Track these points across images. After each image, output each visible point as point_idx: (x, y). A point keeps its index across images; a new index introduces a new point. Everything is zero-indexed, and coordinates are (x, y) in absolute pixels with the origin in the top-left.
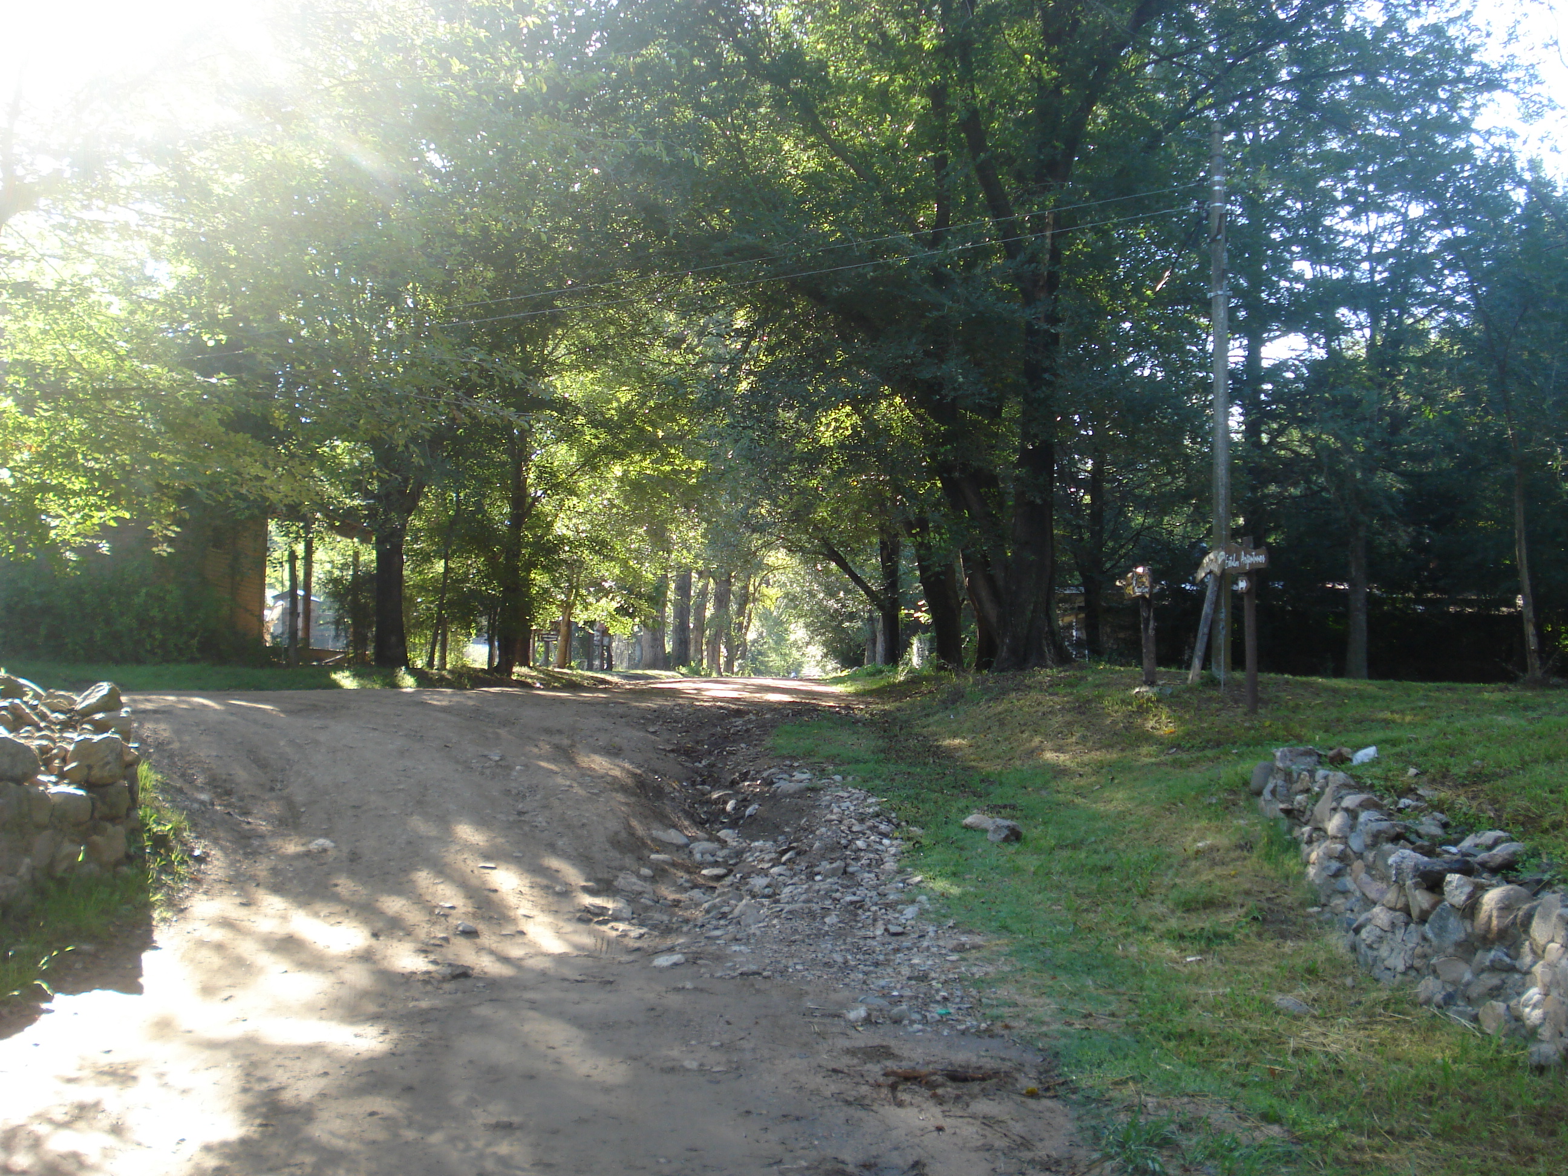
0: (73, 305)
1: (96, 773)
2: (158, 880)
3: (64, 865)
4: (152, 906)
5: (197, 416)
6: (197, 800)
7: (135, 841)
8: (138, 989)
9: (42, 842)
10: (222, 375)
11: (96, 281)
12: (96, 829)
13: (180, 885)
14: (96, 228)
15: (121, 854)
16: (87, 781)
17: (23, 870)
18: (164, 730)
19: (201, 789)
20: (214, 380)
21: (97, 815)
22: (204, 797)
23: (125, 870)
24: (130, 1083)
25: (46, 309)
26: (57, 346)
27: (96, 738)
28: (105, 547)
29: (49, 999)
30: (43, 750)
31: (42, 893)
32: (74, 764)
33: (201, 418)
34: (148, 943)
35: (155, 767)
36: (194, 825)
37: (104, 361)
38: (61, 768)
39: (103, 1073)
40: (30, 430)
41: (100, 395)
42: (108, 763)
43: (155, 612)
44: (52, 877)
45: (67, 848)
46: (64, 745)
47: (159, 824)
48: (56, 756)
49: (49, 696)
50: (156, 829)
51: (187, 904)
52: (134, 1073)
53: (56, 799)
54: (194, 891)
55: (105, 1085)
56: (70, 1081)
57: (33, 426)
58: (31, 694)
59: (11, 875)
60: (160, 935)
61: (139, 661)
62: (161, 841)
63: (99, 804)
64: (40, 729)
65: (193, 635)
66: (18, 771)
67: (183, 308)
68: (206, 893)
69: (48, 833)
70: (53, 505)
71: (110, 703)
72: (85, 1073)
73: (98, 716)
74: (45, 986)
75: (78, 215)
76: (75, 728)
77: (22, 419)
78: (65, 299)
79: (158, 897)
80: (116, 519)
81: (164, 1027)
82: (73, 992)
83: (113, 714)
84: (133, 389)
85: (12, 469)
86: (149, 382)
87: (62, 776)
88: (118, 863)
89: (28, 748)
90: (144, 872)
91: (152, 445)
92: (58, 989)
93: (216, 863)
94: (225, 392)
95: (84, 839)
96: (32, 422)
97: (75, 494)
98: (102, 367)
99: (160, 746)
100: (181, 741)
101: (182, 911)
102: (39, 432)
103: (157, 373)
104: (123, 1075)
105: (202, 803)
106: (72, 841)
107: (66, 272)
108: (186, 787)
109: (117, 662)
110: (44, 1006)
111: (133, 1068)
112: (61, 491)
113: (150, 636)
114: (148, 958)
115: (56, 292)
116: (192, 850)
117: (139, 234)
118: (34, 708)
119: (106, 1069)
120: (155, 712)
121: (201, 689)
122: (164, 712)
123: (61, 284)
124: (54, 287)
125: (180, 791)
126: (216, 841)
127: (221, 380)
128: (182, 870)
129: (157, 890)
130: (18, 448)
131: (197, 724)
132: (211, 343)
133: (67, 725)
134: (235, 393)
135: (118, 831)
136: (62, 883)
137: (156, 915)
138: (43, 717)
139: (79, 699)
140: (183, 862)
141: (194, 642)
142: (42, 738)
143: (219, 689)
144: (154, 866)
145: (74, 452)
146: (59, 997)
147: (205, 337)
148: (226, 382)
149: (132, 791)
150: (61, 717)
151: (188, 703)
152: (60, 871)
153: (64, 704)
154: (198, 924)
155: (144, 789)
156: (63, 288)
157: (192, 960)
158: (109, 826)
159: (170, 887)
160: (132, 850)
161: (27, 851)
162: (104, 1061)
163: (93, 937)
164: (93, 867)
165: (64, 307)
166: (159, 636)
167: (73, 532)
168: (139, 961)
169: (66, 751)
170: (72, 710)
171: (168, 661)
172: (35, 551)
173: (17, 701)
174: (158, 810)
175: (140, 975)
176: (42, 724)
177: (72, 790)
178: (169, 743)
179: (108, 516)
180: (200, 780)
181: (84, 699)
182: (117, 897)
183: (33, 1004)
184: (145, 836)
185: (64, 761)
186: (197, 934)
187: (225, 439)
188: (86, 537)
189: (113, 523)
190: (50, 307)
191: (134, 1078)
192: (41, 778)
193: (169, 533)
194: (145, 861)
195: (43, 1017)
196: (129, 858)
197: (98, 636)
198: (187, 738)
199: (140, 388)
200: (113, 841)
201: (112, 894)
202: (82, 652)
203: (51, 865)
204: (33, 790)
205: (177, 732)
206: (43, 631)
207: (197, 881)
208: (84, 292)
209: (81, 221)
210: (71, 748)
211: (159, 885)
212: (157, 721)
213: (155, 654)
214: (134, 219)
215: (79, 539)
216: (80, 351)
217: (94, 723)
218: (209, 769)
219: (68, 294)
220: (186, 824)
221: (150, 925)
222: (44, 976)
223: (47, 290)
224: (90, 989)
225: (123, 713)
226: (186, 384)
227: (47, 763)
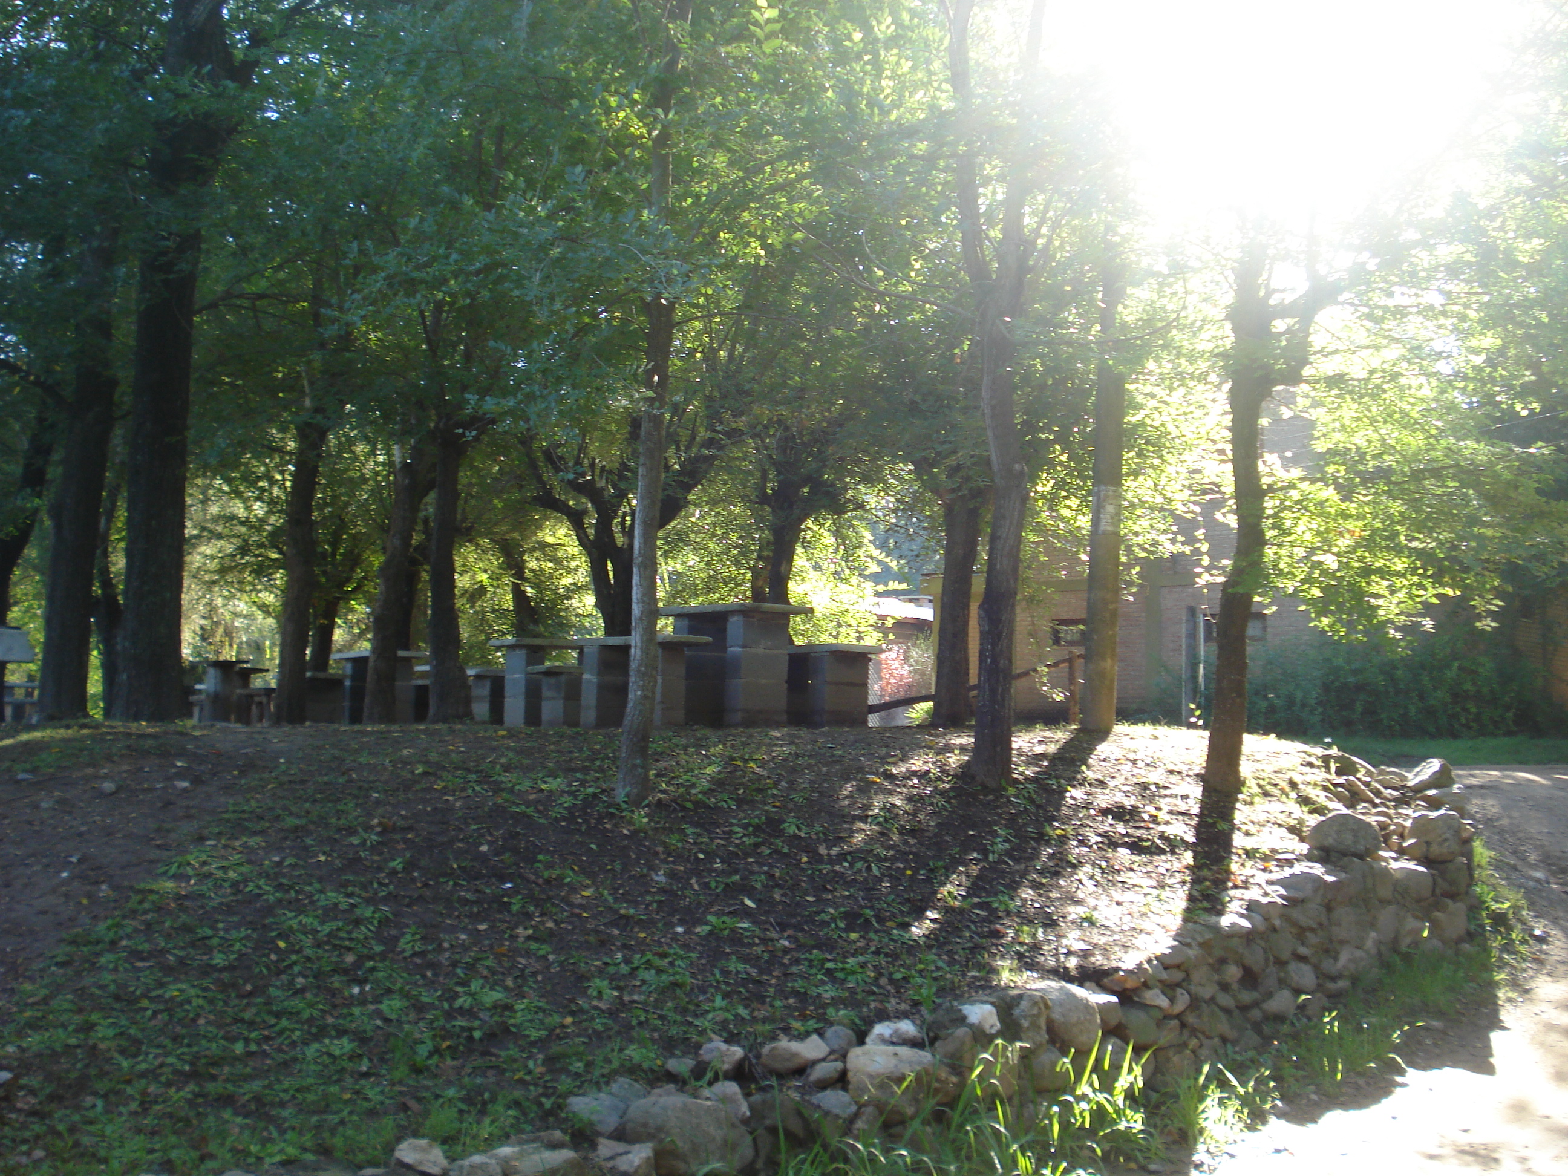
0: (1384, 391)
1: (1435, 850)
2: (1501, 959)
3: (1408, 940)
4: (1496, 985)
5: (1516, 487)
6: (1531, 878)
7: (1475, 919)
8: (1489, 1070)
9: (1386, 916)
10: (1540, 444)
11: (1405, 365)
12: (1437, 906)
13: (1524, 965)
14: (1400, 313)
15: (1462, 932)
16: (1426, 858)
17: (1369, 944)
18: (1492, 806)
19: (1535, 867)
20: (1532, 450)
21: (1438, 891)
22: (1538, 875)
23: (1466, 947)
24: (1493, 1165)
25: (1359, 396)
26: (1370, 432)
27: (1433, 815)
28: (1428, 624)
29: (1402, 1072)
30: (1383, 826)
31: (1386, 966)
32: (1413, 841)
33: (1521, 490)
34: (1495, 1023)
35: (1488, 845)
36: (1532, 905)
37: (1416, 441)
38: (1400, 844)
39: (1463, 1152)
40: (1350, 516)
41: (1417, 476)
42: (1446, 840)
43: (1468, 686)
44: (1395, 950)
45: (1411, 923)
46: (1400, 821)
47: (1497, 902)
48: (1394, 832)
49: (1381, 773)
50: (1494, 906)
51: (1532, 985)
52: (1496, 1155)
53: (1398, 875)
54: (1538, 971)
55: (1468, 1164)
56: (1432, 1157)
57: (1354, 512)
58: (1363, 771)
59: (1358, 947)
60: (1507, 1015)
61: (1455, 736)
62: (1500, 920)
63: (1439, 880)
64: (1375, 806)
65: (1508, 708)
66: (1361, 848)
67: (1492, 380)
68: (1549, 974)
69: (1392, 908)
70: (1379, 586)
71: (1441, 780)
72: (1447, 1151)
73: (1431, 793)
74: (1399, 1059)
75: (1381, 303)
76: (1408, 804)
77: (1344, 506)
78: (1377, 386)
79: (1502, 976)
80: (1436, 596)
81: (1520, 1110)
82: (1424, 1069)
83: (1446, 790)
84: (1451, 467)
85: (1338, 554)
86: (1467, 459)
87: (1402, 852)
88: (1460, 940)
89: (1369, 824)
90: (1486, 950)
91: (1474, 521)
92: (1412, 1064)
93: (1557, 943)
94: (1545, 461)
95: (1426, 916)
96: (1352, 508)
97: (1398, 574)
98: (1414, 448)
99: (1489, 822)
100: (1510, 818)
101: (1527, 991)
102: (1361, 517)
103: (1475, 449)
104: (1484, 1157)
105: (1538, 881)
106: (1416, 917)
107: (1375, 360)
108: (1519, 863)
109: (1433, 737)
110: (1399, 1079)
111: (1494, 1150)
112: (1383, 573)
113: (1464, 709)
114: (1496, 1038)
115: (1367, 380)
116: (1532, 929)
117: (1444, 313)
118: (1367, 784)
119: (1467, 1148)
120: (1481, 787)
121: (1521, 763)
122: (1491, 787)
123: (1372, 372)
124: (1366, 376)
125: (1514, 868)
126: (1555, 921)
127: (1538, 449)
128: (1523, 949)
129: (1500, 968)
130: (1341, 534)
131: (1526, 800)
132: (1524, 413)
133: (1402, 801)
134: (1555, 462)
135: (1458, 908)
136: (1407, 958)
137: (1501, 994)
138: (1378, 793)
139: (1410, 775)
140: (1524, 942)
141: (1510, 715)
142: (1379, 814)
143: (1539, 762)
144: (1496, 943)
145: (1398, 534)
146: (1411, 1072)
147: (1518, 407)
148: (1546, 451)
149: (1470, 867)
150: (1395, 793)
151: (1513, 778)
152: (1404, 945)
153: (1397, 781)
154: (1544, 1006)
155: (1479, 866)
156: (1375, 376)
157: (1542, 1044)
158: (1449, 901)
159: (1513, 967)
160: (1472, 927)
161: (1372, 925)
162: (1464, 1140)
163: (1441, 1014)
164: (1436, 943)
165: (1377, 393)
166: (1473, 710)
167: (1397, 611)
168: (1488, 1040)
169: (1404, 827)
170: (1404, 787)
171: (1484, 735)
172: (1365, 633)
173: (1351, 778)
174: (1494, 887)
175: (1491, 1055)
176: (1377, 801)
177: (1411, 865)
178: (1498, 819)
179: (1430, 594)
180: (1533, 857)
181: (1416, 775)
182: (1461, 974)
183: (1388, 1076)
184: (1484, 913)
185: (1402, 836)
186: (1544, 1016)
187: (1546, 508)
188: (1409, 615)
189: (1435, 601)
190: (1361, 397)
191: (1496, 1160)
192: (1382, 853)
193: (1493, 608)
194: (1486, 939)
195: (1398, 1090)
196: (1470, 936)
197: (1412, 710)
198: (1516, 814)
199: (1457, 465)
200: (1455, 918)
201: (1456, 971)
202: (1398, 727)
203: (1395, 940)
204: (1375, 865)
205: (1504, 808)
206: (1359, 707)
207: (1540, 962)
208: (1394, 377)
209: (1386, 309)
210: (1408, 823)
211: (1502, 965)
212: (1483, 797)
213: (1470, 728)
214: (1437, 300)
215: (1403, 618)
216: (1393, 434)
217: (1426, 799)
218: (1542, 846)
219: (1379, 381)
220: (1523, 902)
221: (1496, 1004)
222: (1396, 1049)
223: (1359, 380)
224: (1440, 1066)
225: (1456, 788)
226: (1503, 457)
227: (1387, 838)
